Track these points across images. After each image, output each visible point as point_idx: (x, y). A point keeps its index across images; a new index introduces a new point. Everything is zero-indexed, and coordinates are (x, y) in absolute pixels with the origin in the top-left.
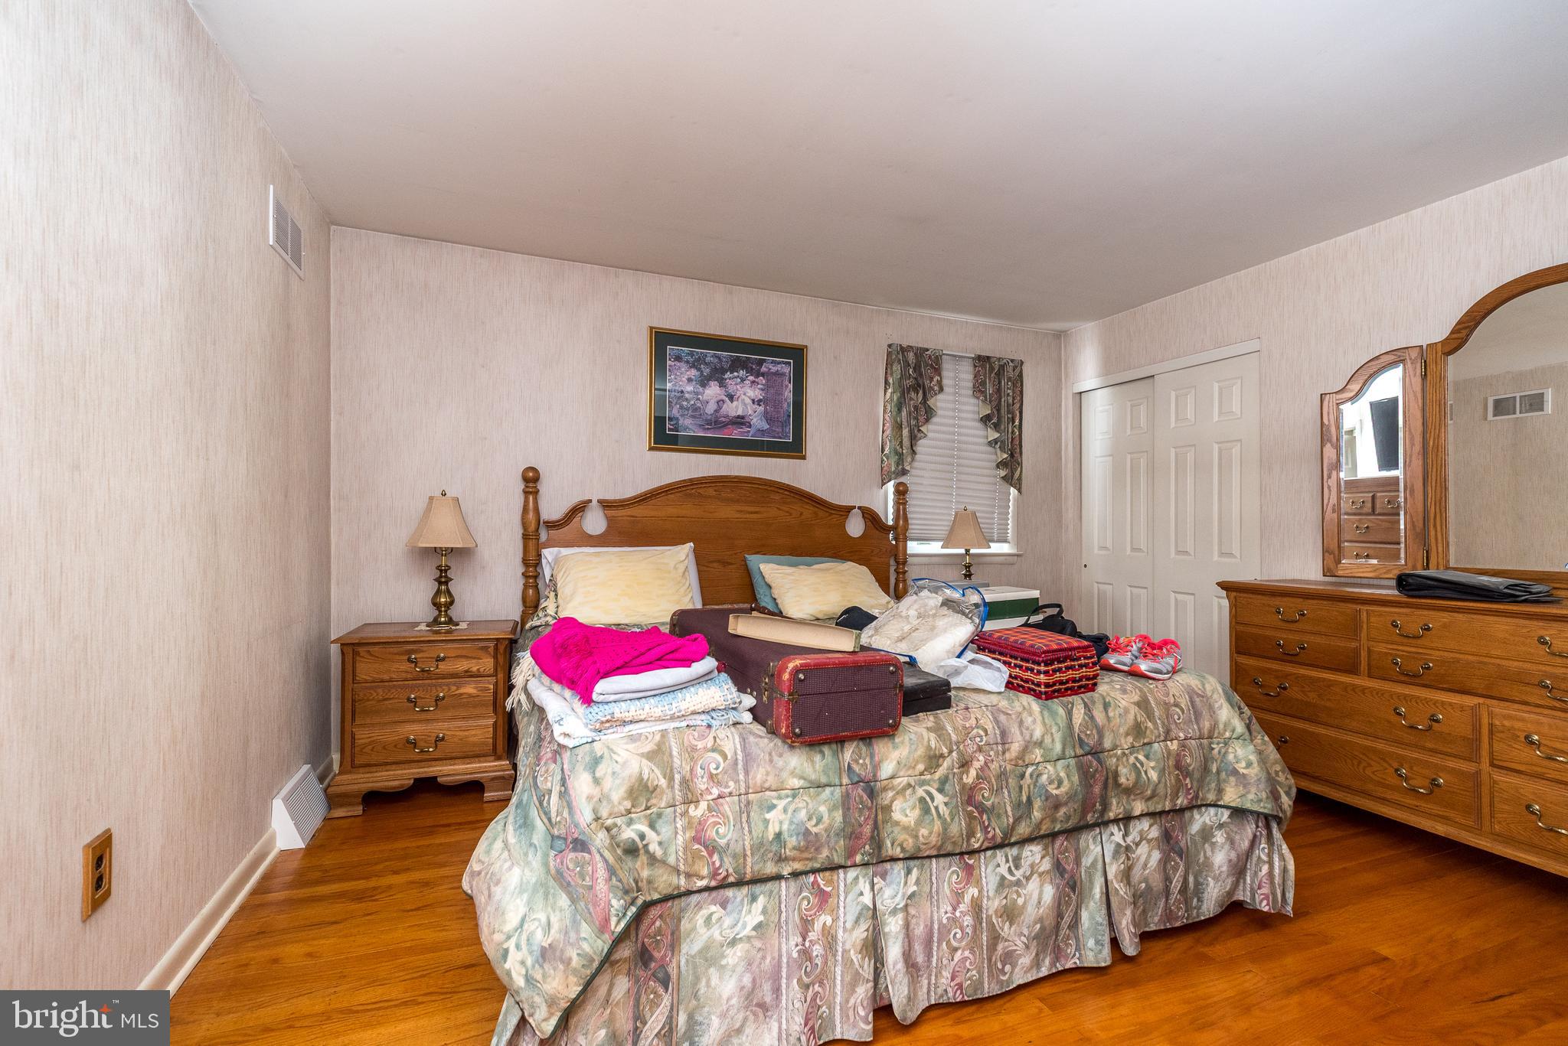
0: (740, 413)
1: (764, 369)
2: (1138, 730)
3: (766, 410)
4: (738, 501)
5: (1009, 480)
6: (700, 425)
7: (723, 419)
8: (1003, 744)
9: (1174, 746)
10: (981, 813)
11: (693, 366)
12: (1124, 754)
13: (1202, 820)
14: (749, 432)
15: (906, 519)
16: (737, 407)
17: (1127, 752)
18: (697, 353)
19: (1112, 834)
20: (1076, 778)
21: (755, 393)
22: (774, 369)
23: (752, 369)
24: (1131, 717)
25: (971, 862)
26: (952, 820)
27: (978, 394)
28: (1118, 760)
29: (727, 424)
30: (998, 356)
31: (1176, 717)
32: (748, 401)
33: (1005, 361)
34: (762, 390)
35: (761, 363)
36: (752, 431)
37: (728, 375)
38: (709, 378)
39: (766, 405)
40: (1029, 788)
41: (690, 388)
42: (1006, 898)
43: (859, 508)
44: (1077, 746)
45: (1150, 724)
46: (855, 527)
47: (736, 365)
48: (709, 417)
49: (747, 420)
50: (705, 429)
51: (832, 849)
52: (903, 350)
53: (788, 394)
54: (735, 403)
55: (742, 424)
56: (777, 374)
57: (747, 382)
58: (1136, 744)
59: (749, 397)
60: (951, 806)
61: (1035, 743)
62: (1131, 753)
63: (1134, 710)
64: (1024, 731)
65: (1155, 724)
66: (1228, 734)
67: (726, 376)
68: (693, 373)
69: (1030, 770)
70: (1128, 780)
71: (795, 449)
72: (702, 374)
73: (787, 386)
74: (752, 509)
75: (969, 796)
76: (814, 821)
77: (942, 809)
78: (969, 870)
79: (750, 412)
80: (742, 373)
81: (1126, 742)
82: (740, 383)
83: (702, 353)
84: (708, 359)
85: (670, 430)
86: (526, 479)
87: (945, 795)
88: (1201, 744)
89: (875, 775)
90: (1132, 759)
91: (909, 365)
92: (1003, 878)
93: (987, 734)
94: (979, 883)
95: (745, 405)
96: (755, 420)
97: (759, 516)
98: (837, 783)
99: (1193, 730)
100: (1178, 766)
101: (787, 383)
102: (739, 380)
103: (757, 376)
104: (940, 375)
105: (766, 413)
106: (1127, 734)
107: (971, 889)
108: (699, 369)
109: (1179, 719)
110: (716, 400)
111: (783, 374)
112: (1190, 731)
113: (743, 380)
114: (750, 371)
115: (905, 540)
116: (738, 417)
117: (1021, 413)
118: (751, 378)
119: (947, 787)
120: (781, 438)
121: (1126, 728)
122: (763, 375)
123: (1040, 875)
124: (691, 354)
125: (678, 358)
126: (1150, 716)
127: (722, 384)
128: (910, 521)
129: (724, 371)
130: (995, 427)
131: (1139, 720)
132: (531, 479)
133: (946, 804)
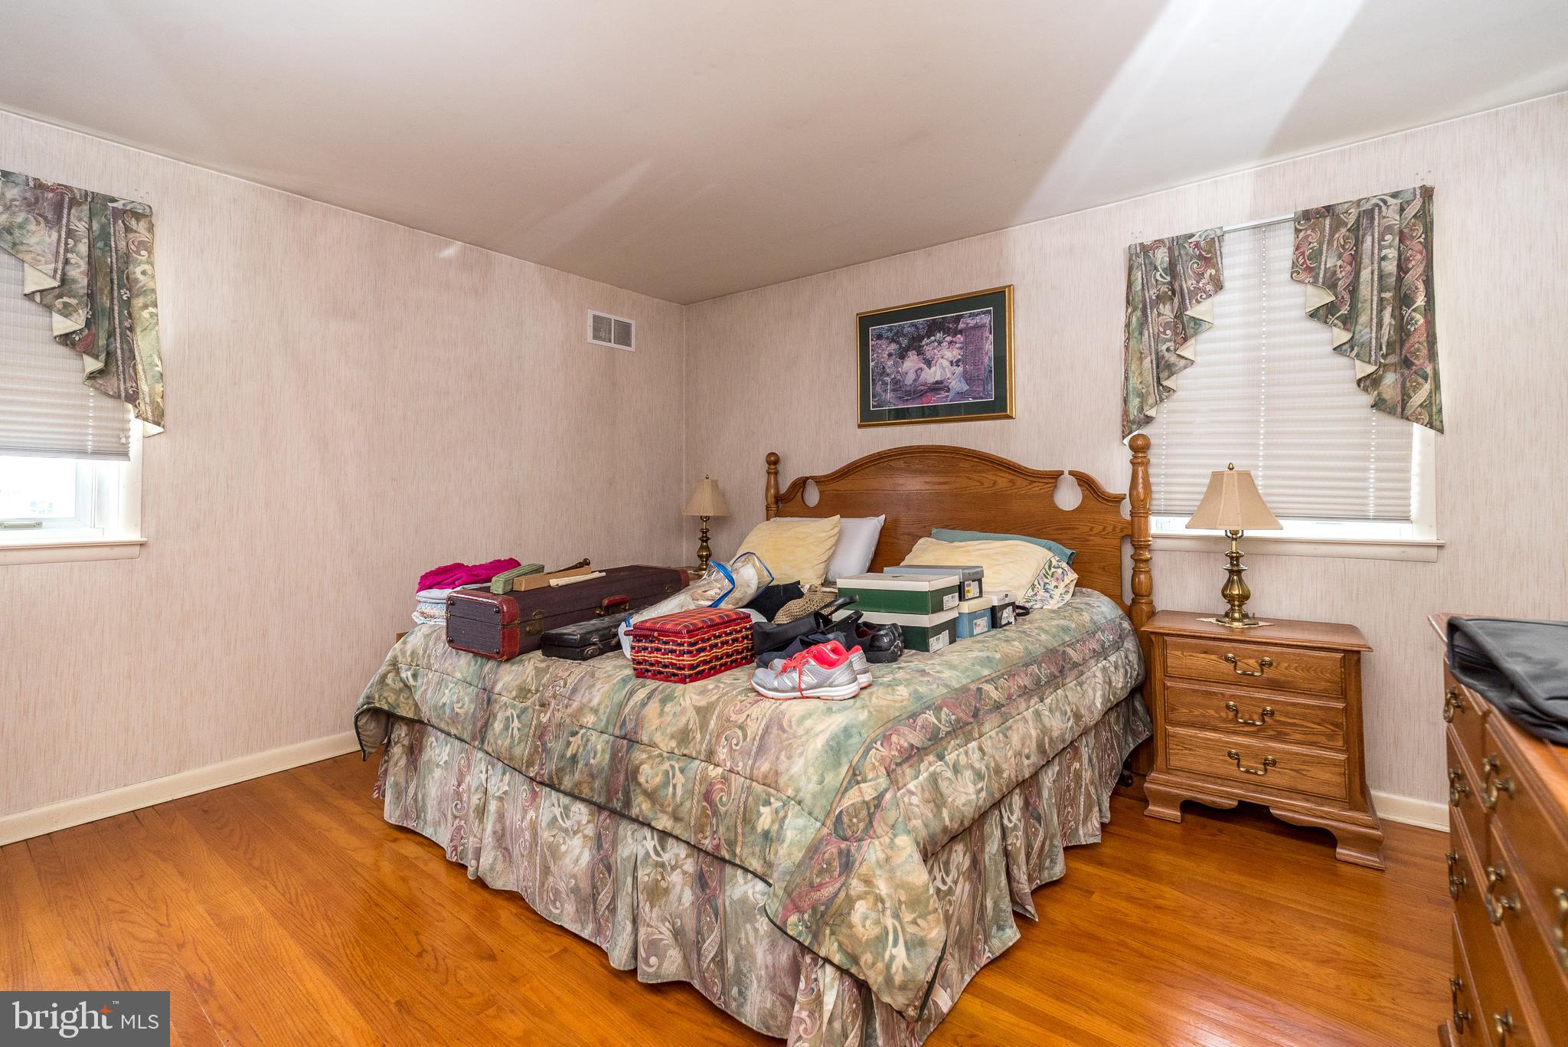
0: (938, 378)
1: (961, 326)
2: (684, 736)
3: (965, 368)
4: (926, 472)
5: (1398, 409)
6: (900, 398)
7: (922, 388)
8: (570, 699)
9: (714, 772)
10: (543, 750)
11: (893, 340)
12: (661, 755)
13: (744, 888)
14: (948, 396)
15: (1147, 485)
16: (935, 373)
17: (665, 754)
18: (896, 327)
19: (645, 838)
20: (607, 757)
21: (953, 354)
22: (972, 322)
23: (949, 328)
24: (683, 720)
25: (538, 790)
26: (518, 743)
27: (1302, 276)
28: (649, 758)
29: (926, 393)
30: (1355, 198)
31: (735, 741)
32: (946, 363)
33: (1375, 201)
34: (961, 348)
35: (957, 319)
36: (951, 394)
37: (926, 341)
38: (908, 349)
39: (965, 363)
40: (578, 748)
41: (890, 363)
42: (554, 836)
43: (1071, 473)
44: (618, 725)
45: (699, 736)
46: (1068, 498)
47: (932, 329)
48: (908, 388)
49: (946, 384)
50: (904, 401)
51: (464, 728)
52: (1146, 250)
53: (989, 346)
54: (933, 369)
55: (941, 389)
56: (977, 327)
57: (945, 344)
58: (676, 751)
59: (947, 360)
60: (522, 733)
61: (592, 709)
62: (669, 759)
63: (692, 714)
64: (587, 693)
65: (703, 738)
66: (790, 792)
67: (923, 343)
68: (893, 347)
69: (583, 731)
70: (647, 782)
71: (997, 407)
72: (901, 346)
73: (987, 338)
74: (942, 480)
75: (541, 732)
76: (460, 705)
77: (516, 731)
78: (534, 794)
79: (949, 375)
80: (939, 335)
81: (666, 744)
82: (937, 347)
83: (900, 325)
84: (905, 331)
85: (874, 406)
86: (769, 463)
87: (520, 722)
88: (749, 788)
89: (492, 688)
90: (666, 766)
91: (1156, 268)
92: (555, 818)
93: (564, 687)
94: (537, 810)
95: (943, 368)
96: (954, 382)
97: (946, 487)
98: (475, 684)
99: (745, 765)
100: (707, 796)
101: (987, 334)
102: (936, 344)
103: (955, 335)
104: (1215, 266)
105: (965, 372)
106: (672, 737)
107: (531, 812)
108: (898, 343)
109: (737, 745)
110: (914, 370)
111: (983, 326)
112: (741, 764)
113: (940, 343)
114: (947, 331)
115: (1147, 513)
116: (937, 382)
117: (1429, 283)
118: (949, 339)
119: (523, 717)
120: (982, 398)
121: (674, 729)
122: (961, 332)
123: (585, 836)
124: (890, 329)
125: (880, 337)
126: (703, 726)
127: (920, 352)
128: (1154, 488)
129: (921, 338)
130: (1344, 324)
131: (690, 727)
132: (774, 461)
133: (519, 729)
